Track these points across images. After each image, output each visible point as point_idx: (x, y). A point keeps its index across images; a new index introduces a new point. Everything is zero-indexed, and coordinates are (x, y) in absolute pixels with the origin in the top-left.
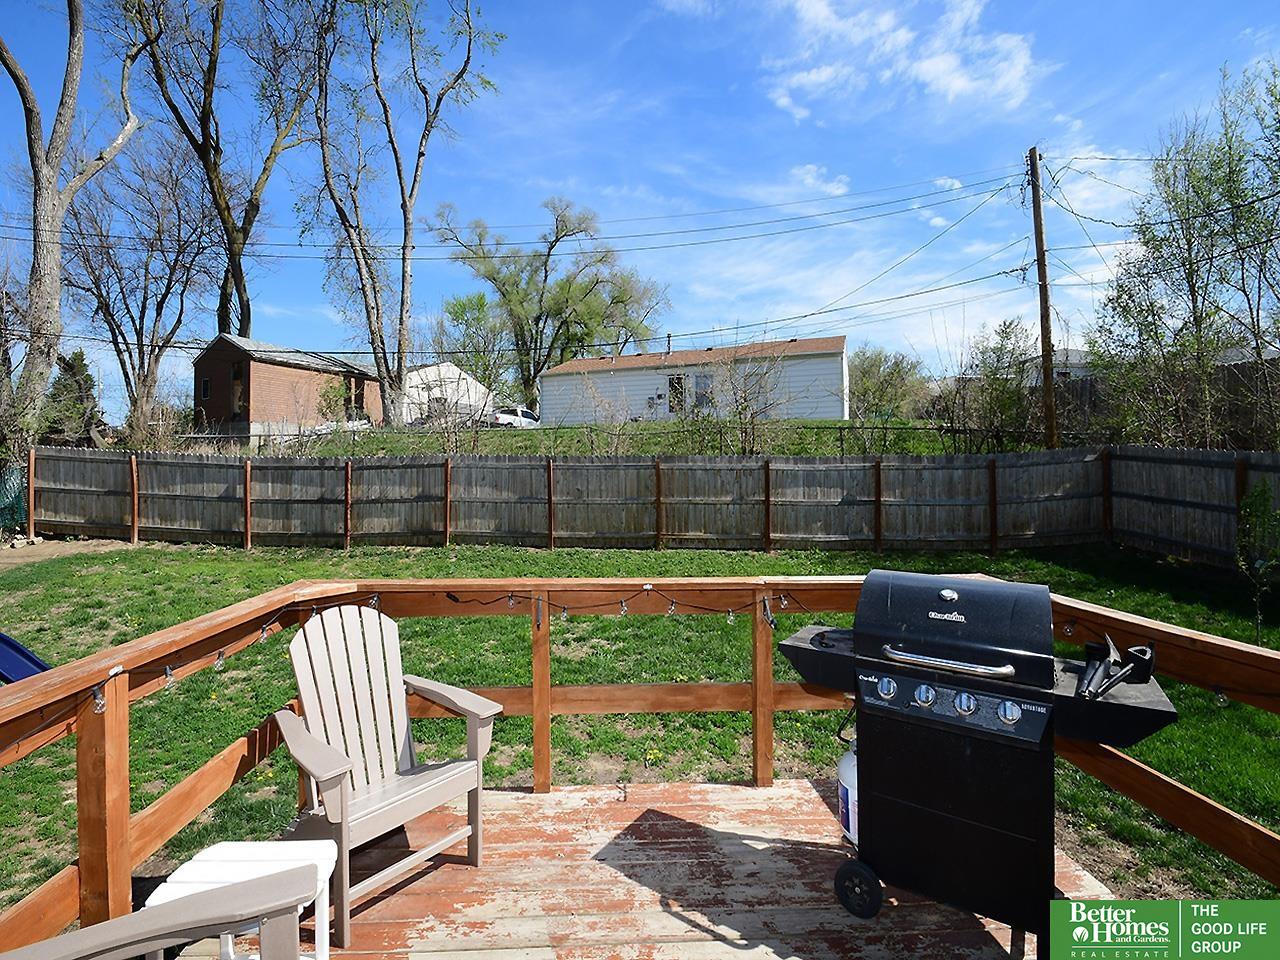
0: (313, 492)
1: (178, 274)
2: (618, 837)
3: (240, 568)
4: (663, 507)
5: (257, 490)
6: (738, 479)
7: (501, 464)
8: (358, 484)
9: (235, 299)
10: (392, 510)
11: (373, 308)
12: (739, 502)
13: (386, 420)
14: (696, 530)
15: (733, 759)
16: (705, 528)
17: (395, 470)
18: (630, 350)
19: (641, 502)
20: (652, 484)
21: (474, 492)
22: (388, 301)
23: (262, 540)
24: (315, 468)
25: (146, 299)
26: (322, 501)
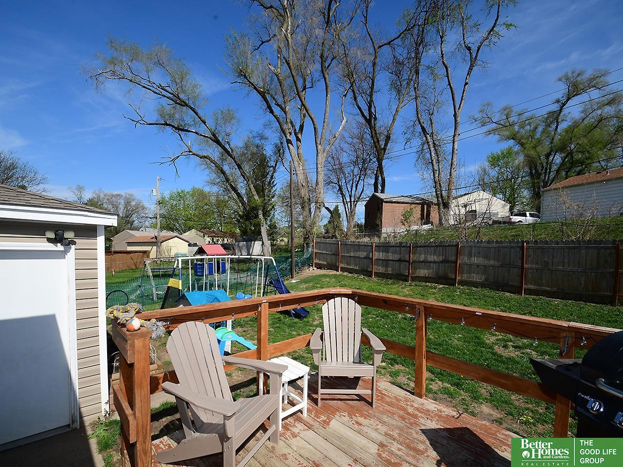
0: (397, 257)
1: (362, 173)
2: (440, 429)
3: (368, 284)
5: (376, 255)
7: (490, 245)
8: (415, 254)
9: (380, 178)
10: (430, 266)
11: (436, 170)
13: (441, 223)
17: (432, 248)
19: (599, 271)
20: (612, 260)
21: (473, 260)
22: (444, 166)
23: (378, 275)
24: (398, 246)
25: (353, 183)
26: (400, 260)
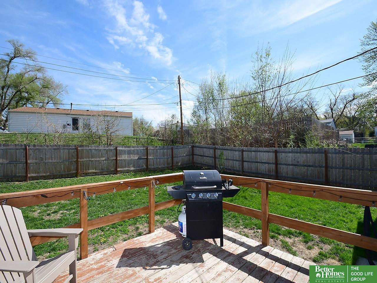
2: (120, 259)
4: (80, 162)
6: (107, 152)
12: (107, 160)
14: (92, 170)
15: (129, 233)
16: (95, 168)
18: (51, 106)
19: (70, 161)
20: (75, 155)
